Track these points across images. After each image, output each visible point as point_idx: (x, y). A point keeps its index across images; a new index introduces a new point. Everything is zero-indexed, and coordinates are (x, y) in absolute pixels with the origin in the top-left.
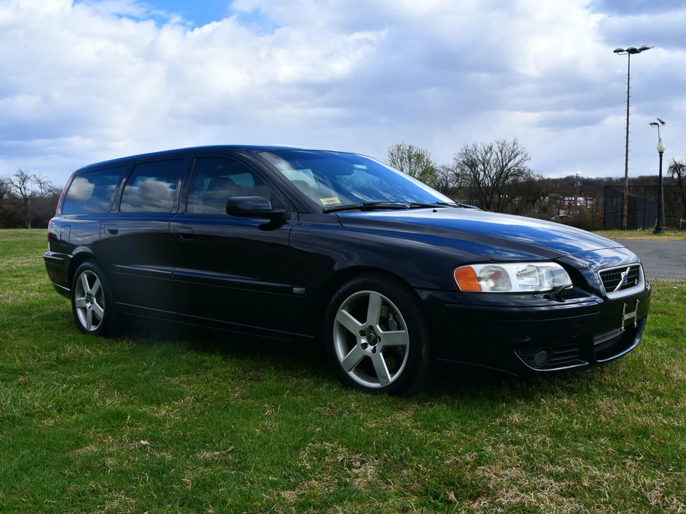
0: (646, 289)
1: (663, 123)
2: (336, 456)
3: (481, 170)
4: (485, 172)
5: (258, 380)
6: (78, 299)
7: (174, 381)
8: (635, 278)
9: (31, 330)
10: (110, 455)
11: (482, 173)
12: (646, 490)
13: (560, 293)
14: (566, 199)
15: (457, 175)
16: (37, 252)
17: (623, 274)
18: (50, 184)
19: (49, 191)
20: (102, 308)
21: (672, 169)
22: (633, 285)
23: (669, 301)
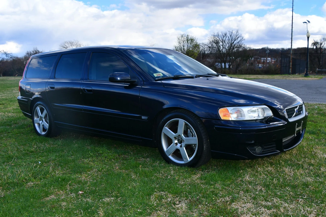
0: (306, 115)
1: (309, 22)
2: (167, 199)
3: (221, 45)
4: (223, 46)
5: (126, 159)
6: (35, 118)
7: (86, 161)
8: (301, 110)
9: (13, 134)
10: (63, 200)
11: (222, 47)
12: (308, 213)
13: (267, 120)
14: (262, 58)
15: (210, 47)
16: (8, 90)
17: (296, 110)
18: (11, 54)
19: (11, 58)
20: (48, 123)
21: (313, 44)
22: (300, 114)
23: (314, 114)
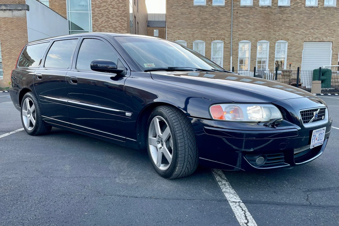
0: (329, 122)
8: (323, 115)
13: (274, 123)
17: (315, 113)
22: (321, 119)
